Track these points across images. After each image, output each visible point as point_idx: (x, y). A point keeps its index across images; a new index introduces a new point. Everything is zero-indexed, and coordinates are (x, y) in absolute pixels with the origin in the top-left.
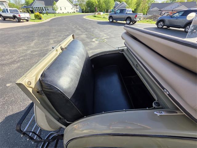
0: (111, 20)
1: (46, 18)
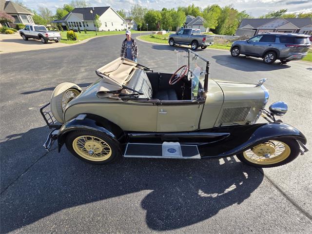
0: (172, 44)
1: (83, 38)
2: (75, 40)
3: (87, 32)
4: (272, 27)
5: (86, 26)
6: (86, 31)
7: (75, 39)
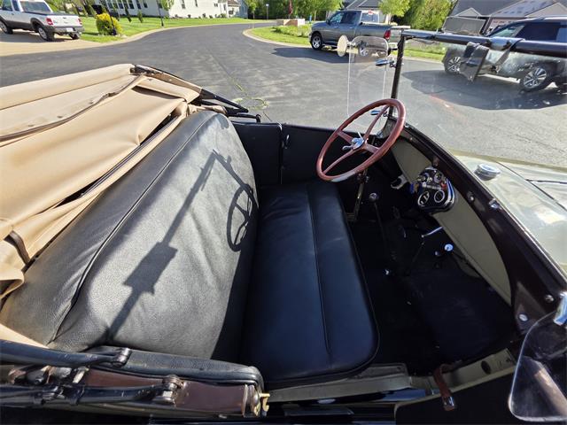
0: (317, 45)
1: (132, 32)
2: (115, 34)
3: (145, 20)
4: (520, 12)
5: (142, 6)
6: (141, 17)
7: (113, 32)
